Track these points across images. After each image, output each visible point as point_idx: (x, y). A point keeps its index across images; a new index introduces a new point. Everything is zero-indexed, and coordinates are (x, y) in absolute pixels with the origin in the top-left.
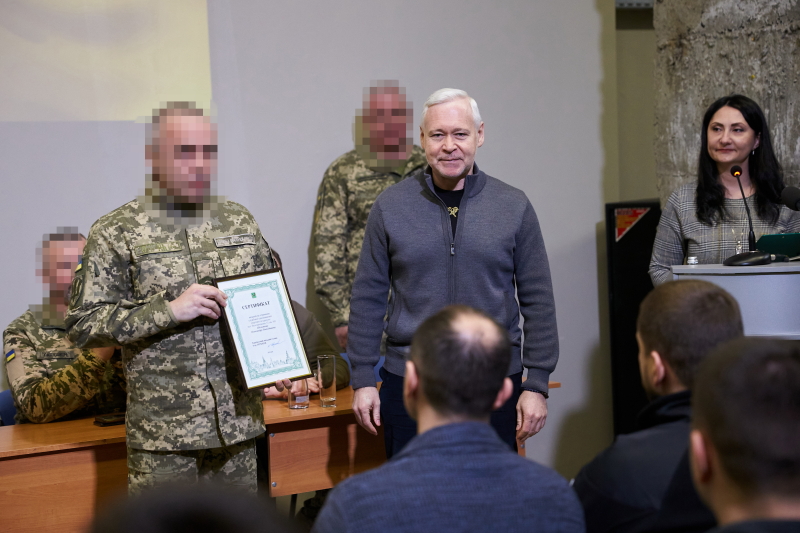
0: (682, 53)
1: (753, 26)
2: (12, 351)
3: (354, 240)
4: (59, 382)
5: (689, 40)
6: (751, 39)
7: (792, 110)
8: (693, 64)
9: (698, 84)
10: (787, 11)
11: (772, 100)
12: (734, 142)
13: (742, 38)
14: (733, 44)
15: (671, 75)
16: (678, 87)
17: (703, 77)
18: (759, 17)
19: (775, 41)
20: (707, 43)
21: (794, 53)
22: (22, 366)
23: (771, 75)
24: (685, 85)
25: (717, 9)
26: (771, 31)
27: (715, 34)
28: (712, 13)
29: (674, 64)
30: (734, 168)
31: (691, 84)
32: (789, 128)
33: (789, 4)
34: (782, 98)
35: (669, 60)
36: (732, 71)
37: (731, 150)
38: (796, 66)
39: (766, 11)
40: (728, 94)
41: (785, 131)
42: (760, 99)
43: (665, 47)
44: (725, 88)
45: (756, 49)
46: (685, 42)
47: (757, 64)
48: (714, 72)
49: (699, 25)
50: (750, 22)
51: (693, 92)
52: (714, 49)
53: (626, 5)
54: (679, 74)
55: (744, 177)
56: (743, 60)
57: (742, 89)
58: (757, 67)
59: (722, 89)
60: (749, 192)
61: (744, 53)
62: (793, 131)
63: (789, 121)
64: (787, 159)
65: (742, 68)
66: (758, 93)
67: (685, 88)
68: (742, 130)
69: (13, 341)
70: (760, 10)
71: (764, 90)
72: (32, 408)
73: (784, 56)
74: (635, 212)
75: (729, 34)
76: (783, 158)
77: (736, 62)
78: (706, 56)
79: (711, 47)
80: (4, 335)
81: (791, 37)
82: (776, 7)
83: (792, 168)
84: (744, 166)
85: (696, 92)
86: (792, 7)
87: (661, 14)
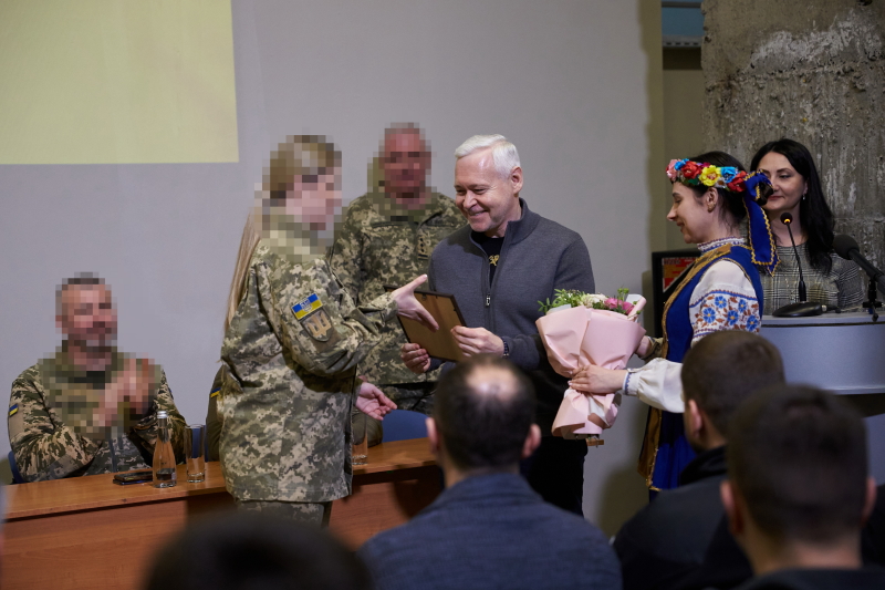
0: (731, 95)
1: (805, 67)
2: (16, 406)
3: (367, 291)
4: (56, 443)
5: (738, 82)
6: (802, 81)
7: (845, 155)
8: (742, 106)
9: (748, 127)
10: (839, 51)
11: (825, 145)
12: (781, 189)
13: (793, 79)
14: (783, 85)
15: (720, 118)
16: (727, 130)
17: (752, 120)
18: (811, 58)
19: (827, 83)
20: (756, 84)
21: (847, 96)
22: (22, 422)
23: (823, 119)
24: (734, 128)
25: (767, 49)
26: (824, 73)
27: (765, 76)
28: (762, 53)
29: (723, 106)
30: (784, 215)
31: (740, 128)
32: (842, 174)
33: (841, 45)
34: (835, 142)
35: (717, 102)
36: (783, 114)
37: (779, 197)
38: (849, 109)
39: (817, 52)
40: (778, 139)
41: (838, 177)
42: (812, 143)
43: (713, 88)
44: (776, 132)
45: (807, 91)
46: (734, 83)
47: (808, 108)
48: (764, 115)
49: (749, 66)
50: (802, 62)
51: (742, 136)
52: (764, 91)
53: (673, 45)
54: (728, 116)
55: (795, 225)
56: (795, 103)
57: (793, 133)
58: (808, 110)
59: (773, 133)
60: (799, 240)
61: (795, 95)
62: (846, 177)
63: (842, 166)
64: (840, 206)
65: (793, 111)
66: (810, 136)
67: (734, 132)
68: (789, 176)
69: (18, 395)
70: (812, 50)
71: (816, 134)
72: (27, 467)
73: (836, 98)
74: (683, 261)
75: (780, 76)
76: (836, 205)
77: (787, 104)
78: (756, 98)
79: (762, 89)
80: (13, 386)
81: (844, 79)
82: (828, 47)
83: (845, 215)
84: (795, 213)
85: (745, 136)
86: (845, 48)
87: (709, 54)
